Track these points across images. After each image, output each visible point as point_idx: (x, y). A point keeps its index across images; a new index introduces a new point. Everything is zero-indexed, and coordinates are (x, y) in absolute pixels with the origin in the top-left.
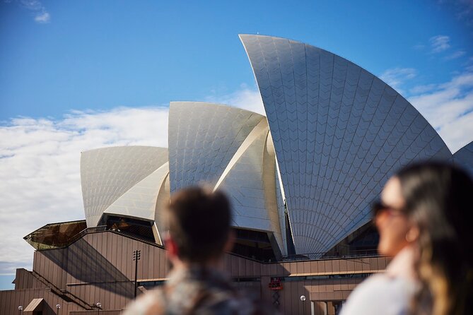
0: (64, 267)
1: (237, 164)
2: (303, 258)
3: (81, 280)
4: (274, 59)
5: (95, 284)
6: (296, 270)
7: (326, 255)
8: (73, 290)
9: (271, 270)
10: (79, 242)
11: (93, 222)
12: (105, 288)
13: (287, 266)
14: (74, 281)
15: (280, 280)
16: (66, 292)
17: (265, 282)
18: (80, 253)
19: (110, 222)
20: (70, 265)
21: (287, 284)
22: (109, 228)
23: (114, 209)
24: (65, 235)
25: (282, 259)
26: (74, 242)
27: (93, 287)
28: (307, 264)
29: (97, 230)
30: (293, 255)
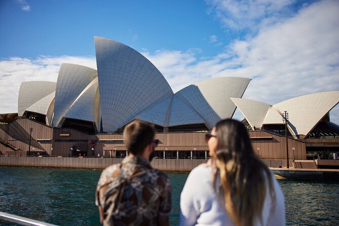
0: (7, 132)
1: (84, 93)
2: (106, 133)
3: (14, 138)
4: (106, 49)
5: (20, 140)
6: (102, 138)
7: (115, 132)
8: (11, 142)
9: (92, 137)
10: (14, 122)
11: (21, 115)
12: (24, 142)
13: (98, 136)
14: (11, 139)
15: (95, 142)
16: (8, 143)
17: (89, 142)
18: (14, 127)
19: (28, 114)
20: (10, 132)
21: (98, 143)
22: (27, 117)
23: (30, 109)
24: (9, 119)
25: (97, 133)
26: (12, 122)
27: (19, 141)
28: (106, 136)
29: (22, 118)
30: (102, 132)
